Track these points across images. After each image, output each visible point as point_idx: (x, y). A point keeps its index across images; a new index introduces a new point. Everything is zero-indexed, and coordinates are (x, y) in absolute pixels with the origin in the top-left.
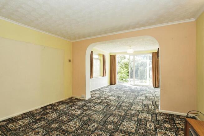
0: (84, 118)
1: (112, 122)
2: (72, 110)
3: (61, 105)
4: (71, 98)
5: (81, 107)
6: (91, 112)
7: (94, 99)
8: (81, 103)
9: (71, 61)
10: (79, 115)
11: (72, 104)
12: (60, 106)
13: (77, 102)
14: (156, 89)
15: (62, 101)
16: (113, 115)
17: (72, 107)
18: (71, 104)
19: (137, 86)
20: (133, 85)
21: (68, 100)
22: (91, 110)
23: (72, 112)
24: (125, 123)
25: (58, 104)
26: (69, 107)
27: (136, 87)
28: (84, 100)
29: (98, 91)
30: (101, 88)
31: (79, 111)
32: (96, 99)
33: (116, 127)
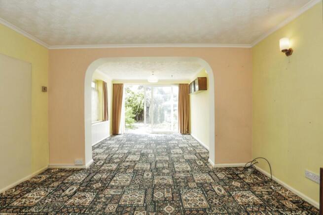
0: (108, 206)
1: (165, 200)
2: (70, 197)
3: (30, 192)
4: (48, 171)
5: (86, 186)
6: (114, 192)
7: (101, 164)
8: (81, 177)
9: (48, 89)
10: (94, 203)
11: (60, 183)
12: (30, 195)
13: (68, 177)
14: (185, 136)
15: (27, 182)
16: (157, 187)
17: (64, 191)
18: (56, 184)
19: (157, 133)
20: (151, 132)
21: (44, 177)
22: (112, 187)
23: (71, 201)
24: (186, 196)
25: (18, 192)
26: (56, 190)
27: (157, 135)
28: (82, 169)
29: (98, 147)
30: (102, 142)
31: (88, 195)
32: (105, 163)
33: (178, 207)
